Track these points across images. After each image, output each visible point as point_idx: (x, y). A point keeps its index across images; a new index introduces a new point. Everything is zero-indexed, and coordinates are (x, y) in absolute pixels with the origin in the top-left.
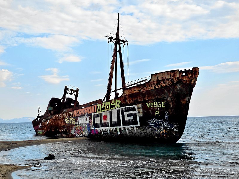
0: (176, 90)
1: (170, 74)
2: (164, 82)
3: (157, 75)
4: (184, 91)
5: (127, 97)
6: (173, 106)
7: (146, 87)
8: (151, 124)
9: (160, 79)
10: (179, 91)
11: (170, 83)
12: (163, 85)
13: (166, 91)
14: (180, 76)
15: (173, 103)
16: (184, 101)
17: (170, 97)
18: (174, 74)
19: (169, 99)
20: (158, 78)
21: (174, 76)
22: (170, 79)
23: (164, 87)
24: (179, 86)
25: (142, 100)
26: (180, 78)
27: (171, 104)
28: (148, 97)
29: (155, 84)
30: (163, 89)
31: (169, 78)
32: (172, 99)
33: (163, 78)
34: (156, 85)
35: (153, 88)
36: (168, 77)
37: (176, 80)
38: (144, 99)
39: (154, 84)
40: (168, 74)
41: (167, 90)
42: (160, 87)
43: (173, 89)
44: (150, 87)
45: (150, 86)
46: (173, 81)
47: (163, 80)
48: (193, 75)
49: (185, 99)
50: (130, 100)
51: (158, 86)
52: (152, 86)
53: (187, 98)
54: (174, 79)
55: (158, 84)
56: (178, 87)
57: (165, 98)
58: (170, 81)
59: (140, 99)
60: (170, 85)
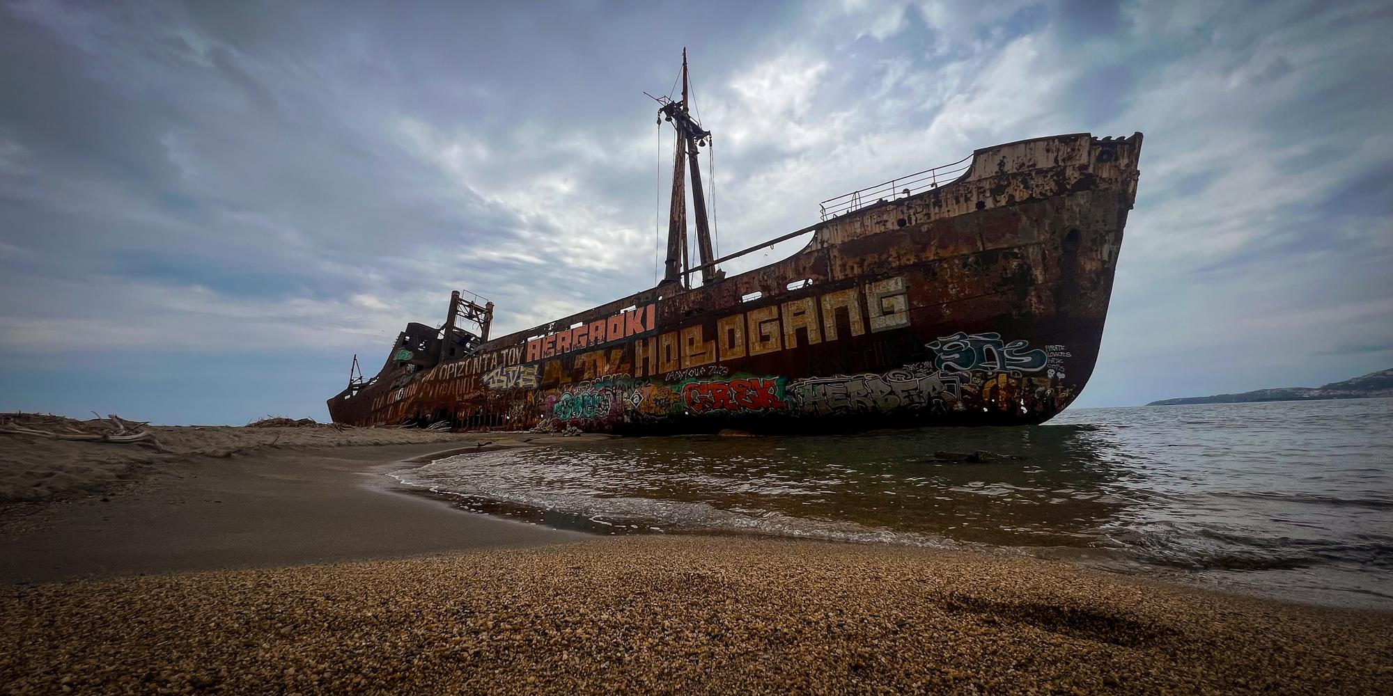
0: (1065, 216)
1: (1058, 150)
2: (1025, 182)
3: (1003, 152)
4: (1097, 222)
5: (835, 252)
6: (1045, 282)
7: (938, 203)
8: (946, 353)
9: (1008, 168)
10: (1078, 223)
11: (1050, 185)
12: (1021, 195)
13: (1024, 219)
14: (1093, 159)
15: (1046, 269)
16: (1092, 260)
17: (1038, 244)
18: (1073, 150)
19: (1033, 253)
20: (1002, 164)
21: (1070, 158)
22: (1051, 169)
23: (1022, 202)
24: (1082, 199)
25: (909, 260)
26: (1091, 170)
27: (1039, 274)
28: (942, 246)
29: (984, 191)
30: (1014, 214)
31: (1051, 164)
32: (1044, 254)
33: (1023, 164)
34: (988, 194)
35: (973, 208)
36: (1045, 162)
37: (1073, 175)
38: (917, 256)
39: (981, 191)
40: (1048, 151)
41: (1029, 218)
42: (1003, 203)
43: (1057, 212)
44: (958, 202)
45: (962, 200)
46: (1064, 178)
47: (1021, 174)
49: (1097, 251)
50: (850, 263)
51: (996, 201)
52: (967, 200)
53: (1106, 249)
54: (1069, 172)
55: (997, 191)
56: (1078, 205)
57: (1016, 250)
58: (1052, 177)
59: (899, 256)
60: (1049, 194)
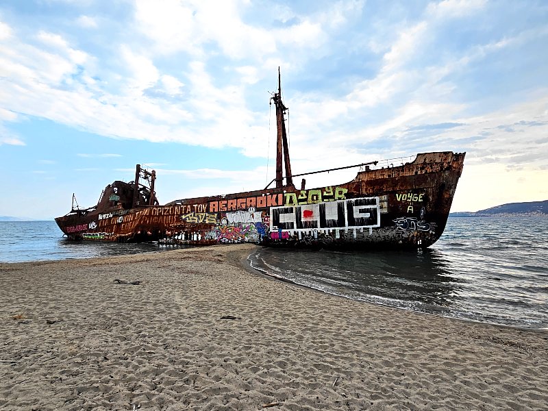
0: (441, 179)
1: (443, 156)
2: (431, 166)
3: (426, 155)
4: (450, 181)
5: (364, 184)
6: (432, 201)
7: (403, 171)
8: (399, 223)
9: (427, 161)
10: (444, 181)
11: (438, 168)
12: (429, 170)
13: (429, 179)
14: (452, 160)
15: (433, 196)
16: (447, 194)
17: (432, 187)
18: (447, 157)
19: (430, 190)
20: (425, 160)
21: (445, 159)
22: (440, 163)
23: (429, 173)
24: (447, 173)
25: (390, 189)
26: (451, 164)
27: (431, 198)
30: (426, 177)
31: (440, 161)
32: (433, 191)
33: (432, 160)
34: (419, 169)
35: (414, 174)
36: (438, 160)
37: (446, 165)
38: (393, 189)
39: (417, 168)
40: (440, 156)
42: (423, 173)
43: (439, 177)
44: (409, 171)
46: (443, 166)
47: (431, 163)
49: (449, 191)
50: (369, 189)
52: (412, 170)
55: (422, 168)
56: (445, 175)
57: (425, 189)
58: (439, 165)
59: (387, 188)
60: (438, 171)
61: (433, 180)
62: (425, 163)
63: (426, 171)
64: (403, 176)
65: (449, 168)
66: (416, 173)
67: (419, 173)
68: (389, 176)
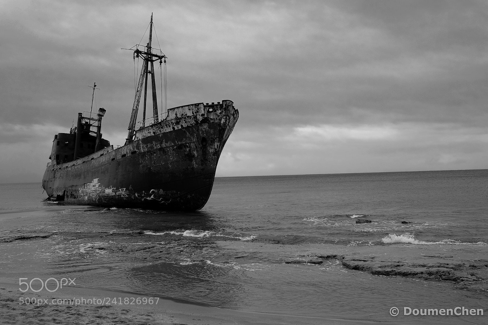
0: (200, 133)
1: (193, 109)
2: (184, 120)
3: (176, 110)
4: (212, 134)
5: (140, 142)
6: (198, 156)
9: (179, 116)
10: (205, 135)
11: (193, 122)
12: (185, 125)
13: (188, 133)
14: (206, 112)
15: (197, 151)
16: (211, 148)
17: (194, 142)
18: (198, 109)
19: (193, 146)
20: (176, 114)
21: (198, 112)
22: (192, 116)
23: (185, 128)
24: (205, 126)
25: (158, 146)
26: (206, 116)
27: (195, 153)
28: (166, 142)
29: (173, 124)
30: (184, 132)
32: (196, 146)
33: (183, 115)
34: (175, 125)
35: (172, 130)
36: (190, 114)
37: (200, 118)
40: (189, 110)
42: (180, 128)
43: (197, 131)
44: (167, 126)
46: (197, 119)
47: (183, 118)
48: (223, 111)
49: (213, 145)
50: (144, 147)
51: (178, 127)
52: (169, 126)
53: (216, 144)
54: (198, 117)
55: (177, 123)
56: (204, 128)
57: (187, 144)
58: (193, 119)
59: (156, 145)
60: (194, 125)
61: (192, 135)
62: (177, 118)
63: (182, 126)
64: (164, 133)
65: (206, 120)
66: (174, 128)
67: (176, 128)
68: (154, 133)
